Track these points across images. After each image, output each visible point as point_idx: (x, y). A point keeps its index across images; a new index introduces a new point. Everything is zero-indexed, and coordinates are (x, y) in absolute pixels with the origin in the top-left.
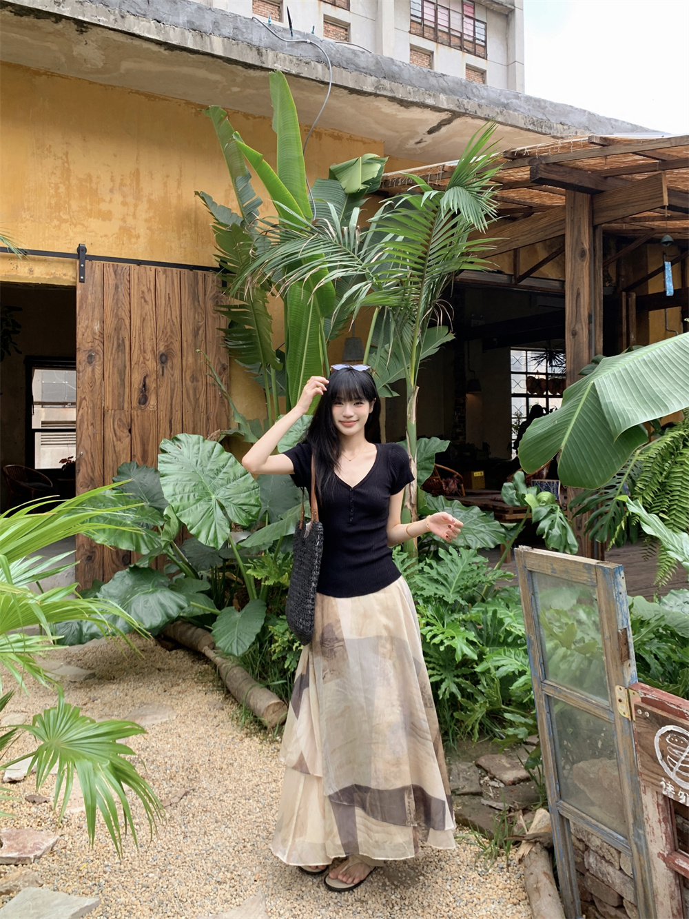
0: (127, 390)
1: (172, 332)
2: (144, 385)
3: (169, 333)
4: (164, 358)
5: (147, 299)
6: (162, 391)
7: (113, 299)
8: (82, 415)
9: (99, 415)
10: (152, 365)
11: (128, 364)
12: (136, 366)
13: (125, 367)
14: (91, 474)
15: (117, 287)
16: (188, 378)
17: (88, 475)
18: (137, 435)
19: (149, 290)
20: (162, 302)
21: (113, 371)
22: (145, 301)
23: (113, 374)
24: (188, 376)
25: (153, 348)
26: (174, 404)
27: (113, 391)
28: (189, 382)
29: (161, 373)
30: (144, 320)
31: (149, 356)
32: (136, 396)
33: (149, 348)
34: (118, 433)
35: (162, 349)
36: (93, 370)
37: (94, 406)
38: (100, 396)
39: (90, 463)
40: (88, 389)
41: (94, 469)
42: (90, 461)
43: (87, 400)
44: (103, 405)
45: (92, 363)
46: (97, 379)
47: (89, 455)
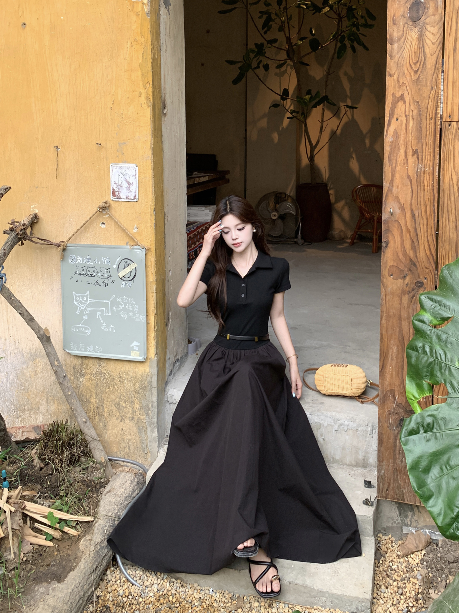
8: (396, 134)
9: (431, 132)
14: (412, 255)
17: (405, 254)
36: (421, 37)
37: (420, 115)
38: (433, 92)
39: (409, 231)
40: (408, 78)
41: (416, 243)
42: (410, 228)
43: (407, 98)
44: (440, 111)
45: (419, 19)
46: (428, 55)
47: (408, 215)
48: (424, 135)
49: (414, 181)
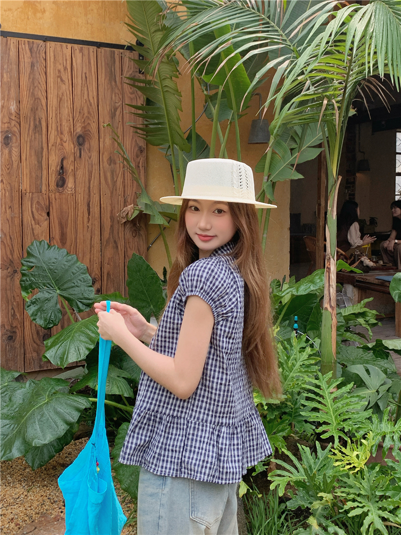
0: (45, 172)
1: (89, 112)
2: (62, 168)
3: (86, 114)
4: (81, 139)
5: (65, 78)
6: (79, 173)
7: (29, 78)
9: (17, 198)
10: (69, 147)
11: (45, 145)
12: (54, 148)
13: (42, 148)
14: (11, 257)
15: (32, 65)
16: (105, 160)
17: (7, 257)
18: (56, 219)
19: (65, 69)
20: (78, 81)
21: (30, 153)
22: (62, 80)
23: (31, 156)
24: (105, 158)
25: (70, 129)
26: (91, 186)
27: (30, 174)
28: (106, 165)
29: (78, 155)
30: (60, 101)
31: (66, 137)
32: (53, 179)
33: (66, 129)
34: (36, 217)
35: (79, 130)
36: (10, 152)
37: (11, 189)
38: (17, 179)
39: (9, 246)
40: (5, 172)
41: (13, 251)
42: (9, 244)
43: (5, 182)
44: (21, 188)
45: (9, 144)
46: (14, 162)
47: (8, 238)
48: (14, 199)
49: (10, 221)
